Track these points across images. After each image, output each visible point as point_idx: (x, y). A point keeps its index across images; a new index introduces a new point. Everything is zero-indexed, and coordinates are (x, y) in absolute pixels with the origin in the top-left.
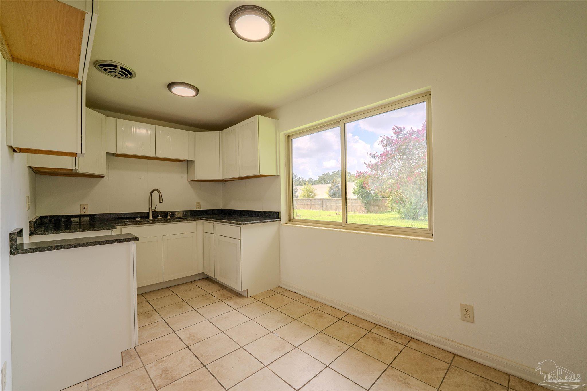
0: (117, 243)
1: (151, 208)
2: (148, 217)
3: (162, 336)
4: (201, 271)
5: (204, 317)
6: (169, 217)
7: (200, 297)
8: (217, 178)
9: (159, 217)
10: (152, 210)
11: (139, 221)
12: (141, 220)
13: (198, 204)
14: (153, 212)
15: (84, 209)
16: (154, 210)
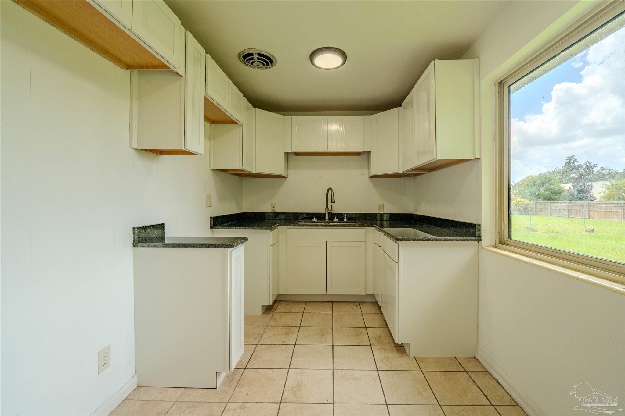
0: (212, 247)
1: (327, 209)
2: (324, 218)
3: (275, 368)
4: (370, 292)
5: (333, 363)
6: (345, 220)
7: (351, 328)
8: (395, 171)
9: (334, 219)
10: (328, 211)
11: (315, 222)
12: (317, 222)
13: (381, 206)
14: (329, 213)
15: (273, 207)
16: (330, 211)
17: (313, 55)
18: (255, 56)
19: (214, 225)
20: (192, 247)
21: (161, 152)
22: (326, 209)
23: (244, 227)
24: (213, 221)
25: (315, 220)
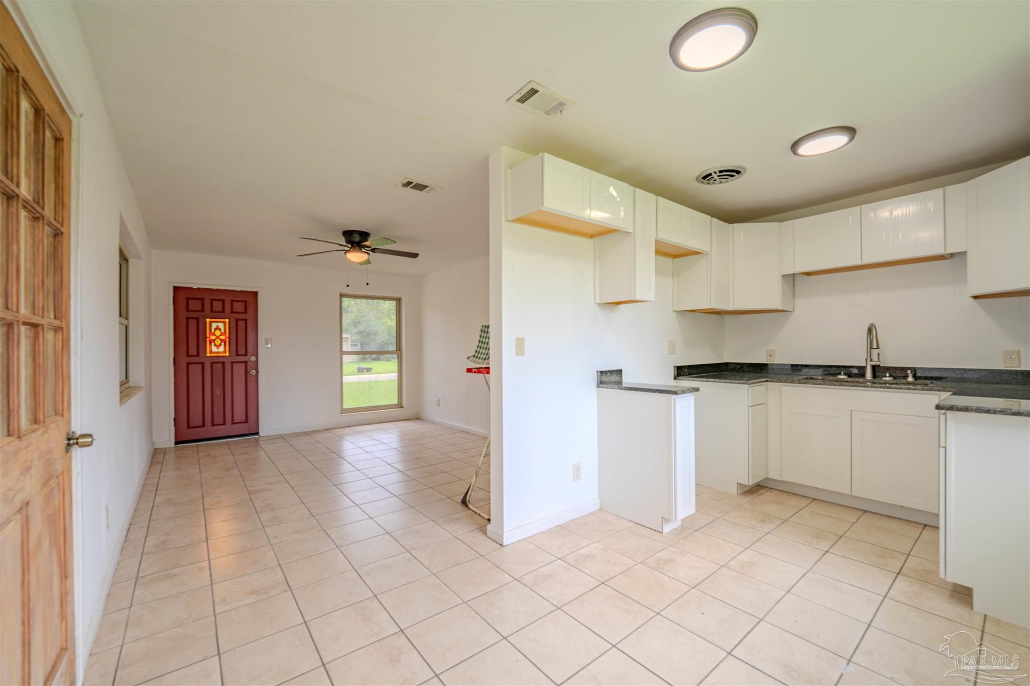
1: (869, 359)
2: (863, 375)
6: (910, 379)
9: (886, 376)
10: (872, 363)
11: (843, 380)
12: (846, 380)
14: (872, 366)
15: (771, 356)
16: (874, 363)
17: (795, 146)
18: (714, 175)
19: (678, 375)
20: (641, 391)
21: (618, 303)
22: (866, 360)
23: (713, 380)
24: (677, 371)
25: (842, 377)
